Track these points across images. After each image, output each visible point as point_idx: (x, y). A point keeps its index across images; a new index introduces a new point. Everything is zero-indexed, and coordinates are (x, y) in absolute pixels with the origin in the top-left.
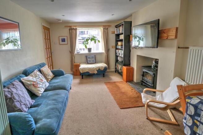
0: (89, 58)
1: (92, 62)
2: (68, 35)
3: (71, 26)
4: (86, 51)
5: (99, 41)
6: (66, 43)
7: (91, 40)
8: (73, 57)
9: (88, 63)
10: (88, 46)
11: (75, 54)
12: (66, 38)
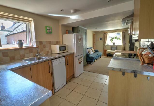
0: (113, 47)
1: (114, 49)
2: (103, 36)
3: (105, 33)
4: (112, 44)
5: (120, 39)
6: (102, 40)
7: (115, 39)
8: (105, 47)
9: (112, 50)
10: (113, 42)
11: (106, 45)
12: (102, 38)
